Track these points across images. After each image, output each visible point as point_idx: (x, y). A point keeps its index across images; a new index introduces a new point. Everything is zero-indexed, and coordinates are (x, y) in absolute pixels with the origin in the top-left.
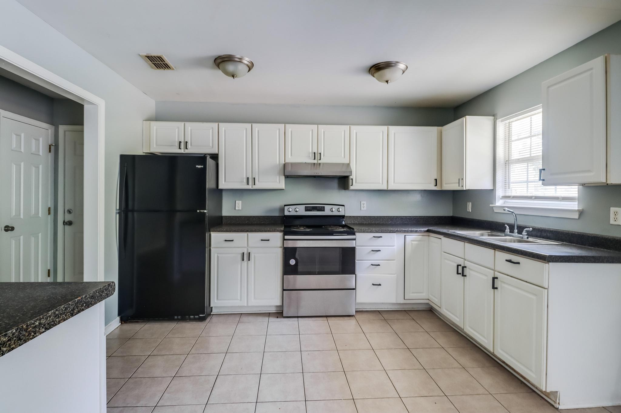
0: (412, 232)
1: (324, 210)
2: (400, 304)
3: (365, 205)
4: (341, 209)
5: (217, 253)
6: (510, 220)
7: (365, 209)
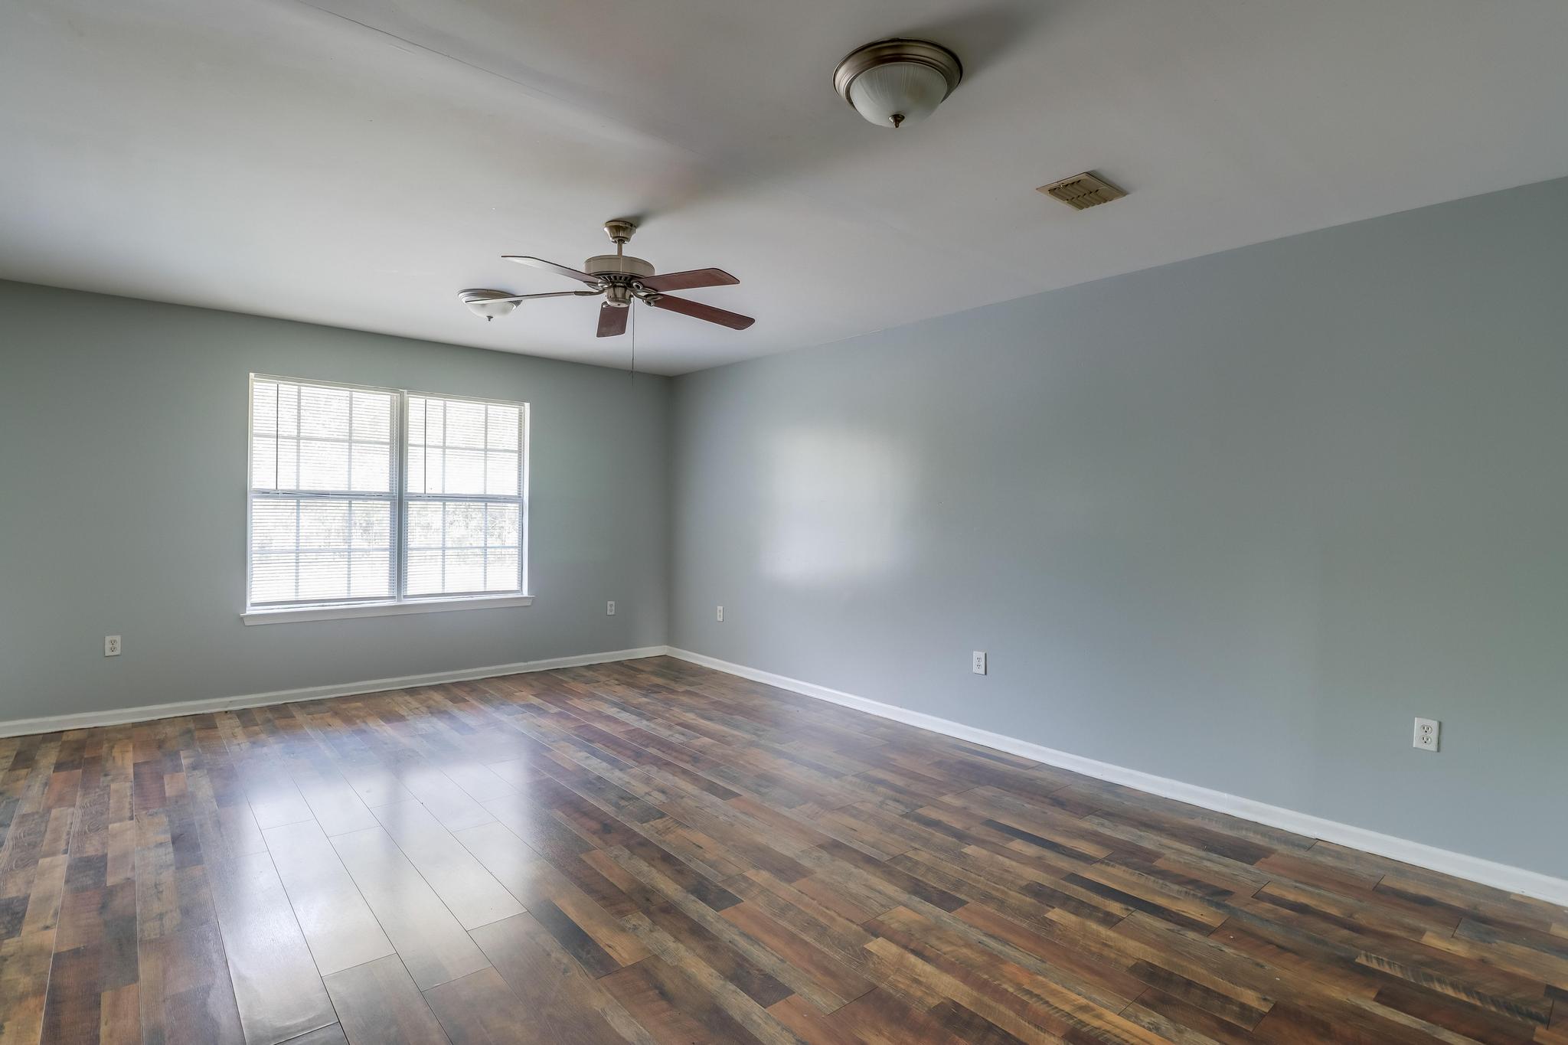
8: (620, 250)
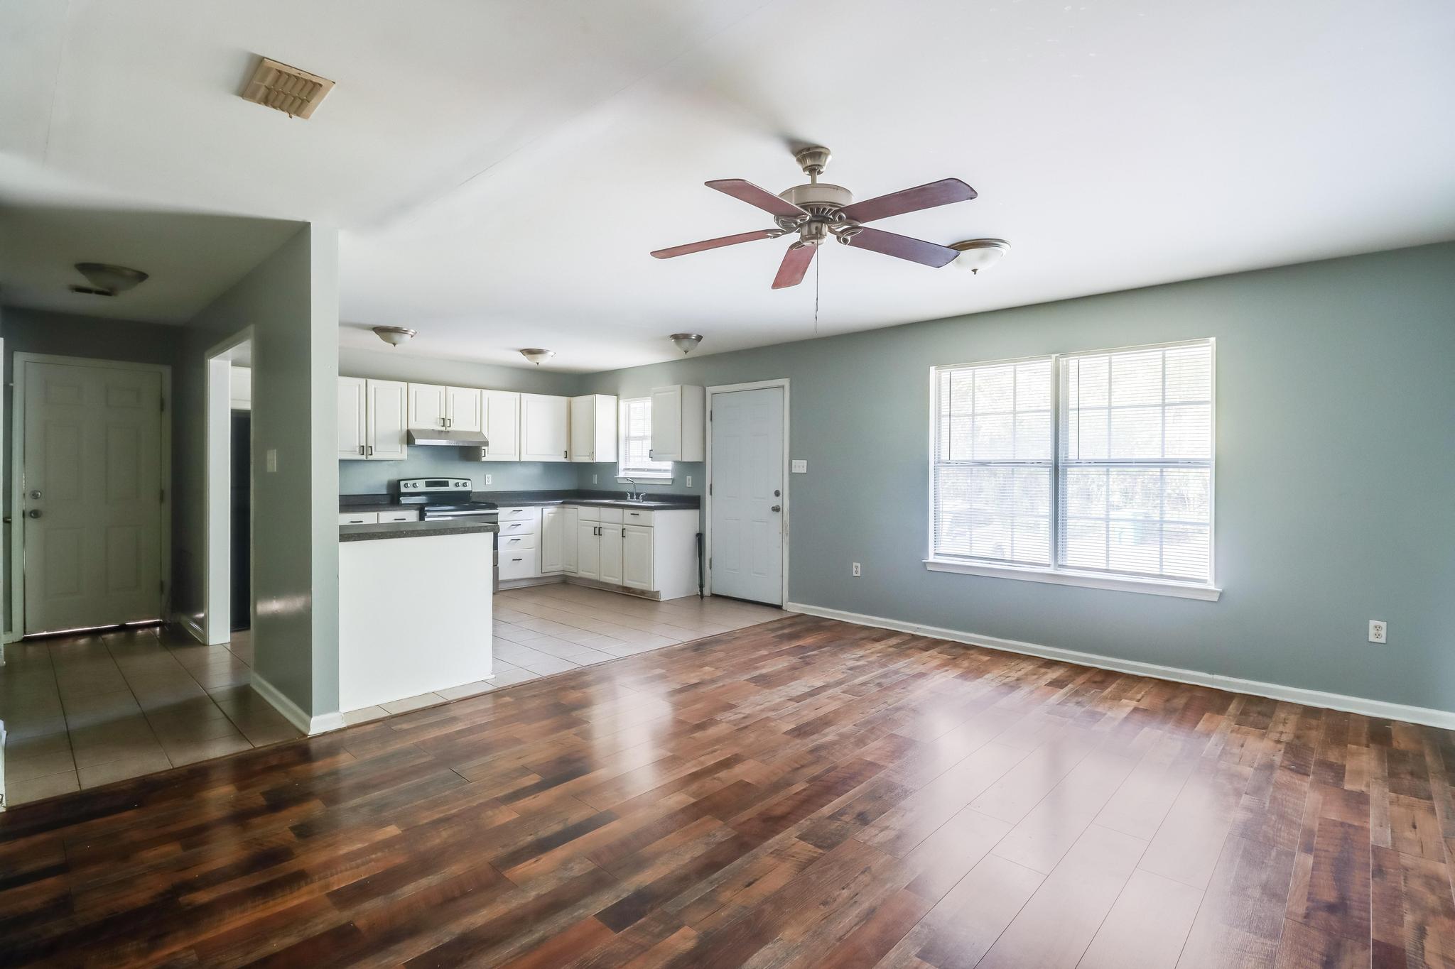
0: (549, 504)
1: (448, 486)
2: (537, 578)
3: (490, 479)
4: (468, 483)
6: (630, 489)
7: (490, 483)
8: (813, 180)
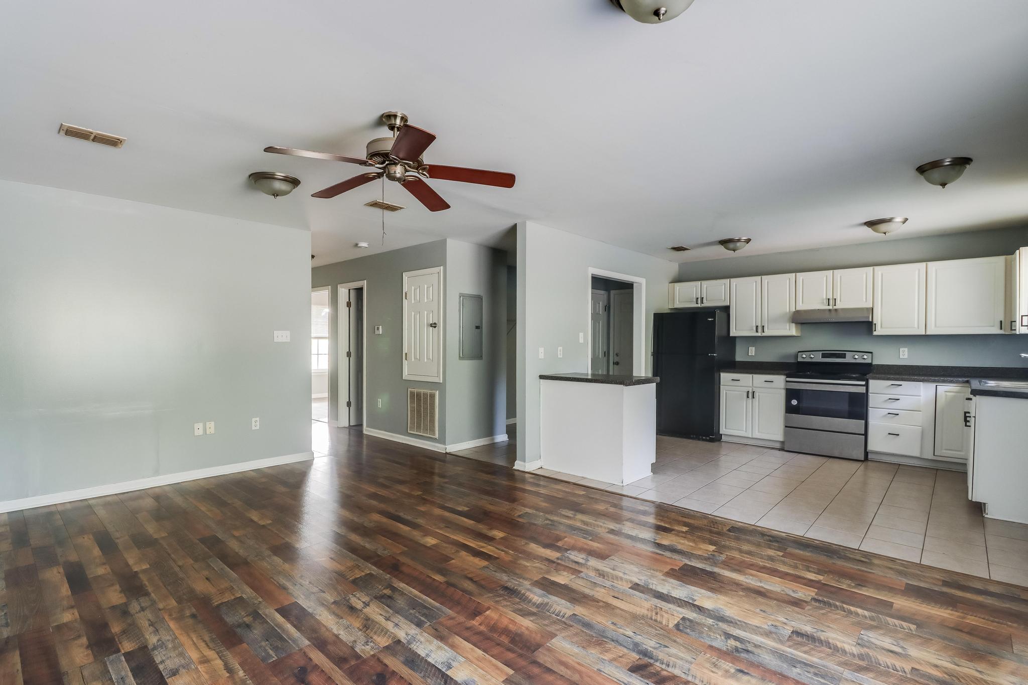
0: (945, 382)
1: (845, 357)
2: (927, 459)
3: (905, 353)
4: (867, 356)
5: (726, 390)
7: (905, 356)
